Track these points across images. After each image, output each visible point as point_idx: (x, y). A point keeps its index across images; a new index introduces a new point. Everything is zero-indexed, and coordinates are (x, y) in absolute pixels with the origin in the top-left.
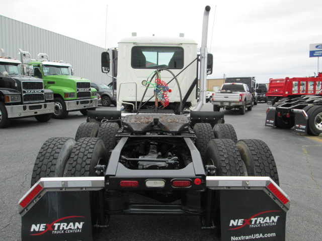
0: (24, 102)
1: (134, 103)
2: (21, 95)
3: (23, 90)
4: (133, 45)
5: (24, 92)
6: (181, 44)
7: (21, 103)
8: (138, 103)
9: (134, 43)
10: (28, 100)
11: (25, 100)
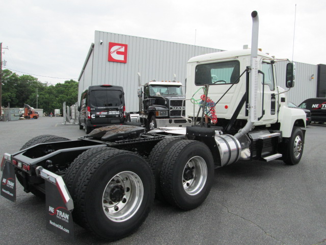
0: (170, 117)
1: (192, 118)
2: (169, 111)
3: (170, 107)
4: (196, 64)
5: (171, 108)
6: (237, 57)
7: (168, 117)
8: (195, 118)
9: (197, 62)
10: (174, 115)
11: (171, 115)
